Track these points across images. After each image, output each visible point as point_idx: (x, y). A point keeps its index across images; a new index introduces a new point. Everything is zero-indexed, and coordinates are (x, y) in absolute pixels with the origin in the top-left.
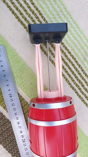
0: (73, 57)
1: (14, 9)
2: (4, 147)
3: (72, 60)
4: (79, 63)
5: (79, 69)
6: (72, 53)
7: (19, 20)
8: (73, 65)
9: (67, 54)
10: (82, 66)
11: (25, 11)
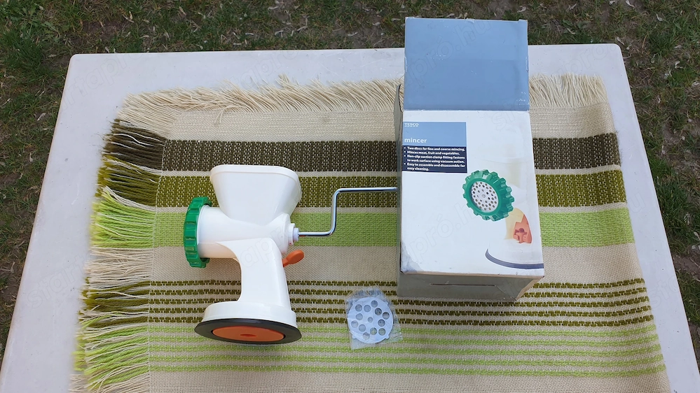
0: (442, 323)
1: (572, 291)
3: (438, 318)
4: (425, 326)
5: (416, 317)
6: (449, 327)
7: (552, 285)
8: (429, 313)
9: (454, 318)
10: (417, 326)
11: (561, 304)
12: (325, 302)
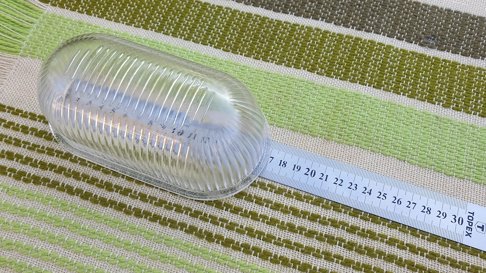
2: (434, 7)
12: (245, 214)
